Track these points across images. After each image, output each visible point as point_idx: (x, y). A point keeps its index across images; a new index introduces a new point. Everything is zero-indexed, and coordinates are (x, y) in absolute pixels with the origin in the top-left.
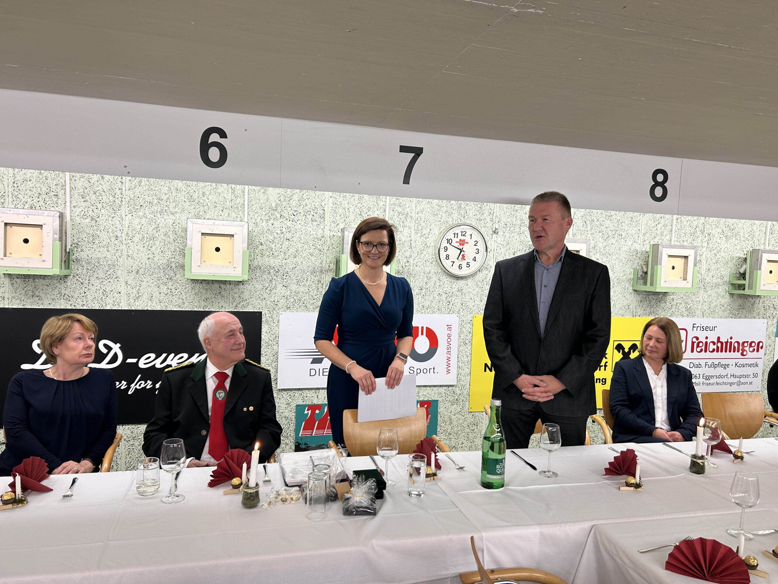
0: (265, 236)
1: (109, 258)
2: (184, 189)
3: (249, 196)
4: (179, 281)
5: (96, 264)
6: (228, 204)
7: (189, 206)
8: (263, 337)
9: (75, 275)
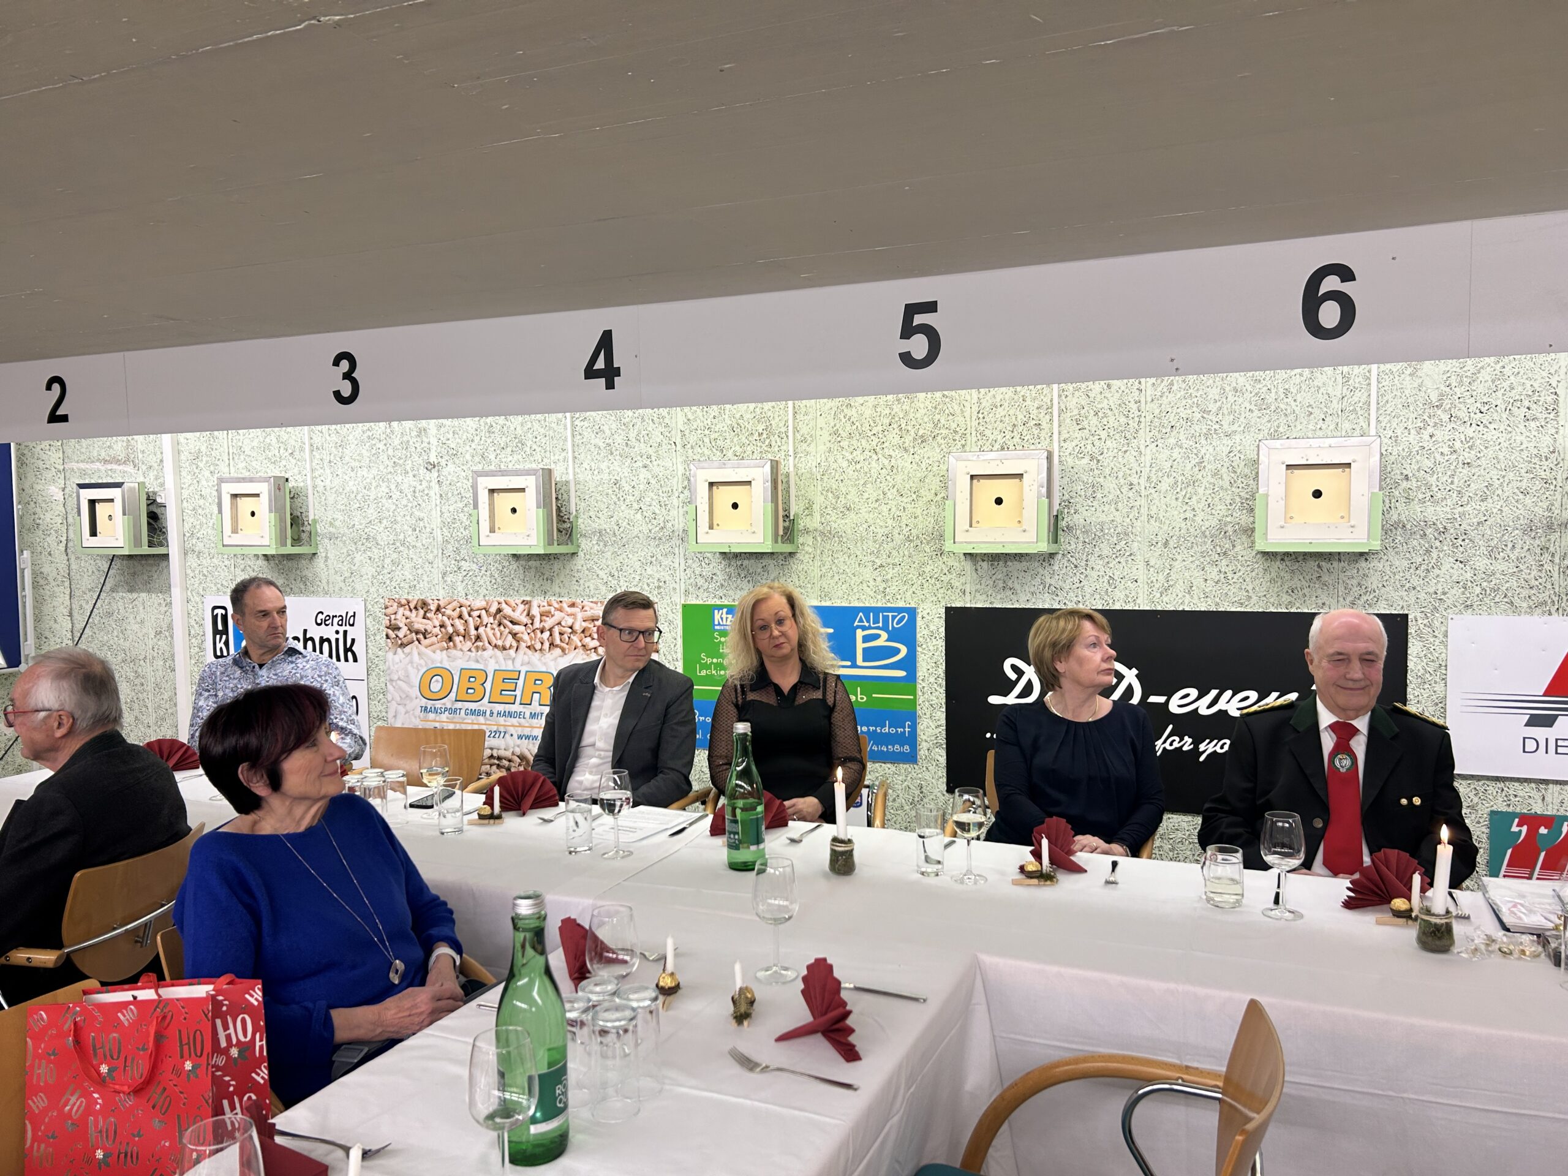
0: (1414, 460)
1: (1119, 521)
2: (1249, 388)
3: (1380, 386)
4: (1240, 558)
5: (1098, 533)
6: (1336, 406)
7: (1259, 417)
8: (1410, 664)
9: (1066, 552)
